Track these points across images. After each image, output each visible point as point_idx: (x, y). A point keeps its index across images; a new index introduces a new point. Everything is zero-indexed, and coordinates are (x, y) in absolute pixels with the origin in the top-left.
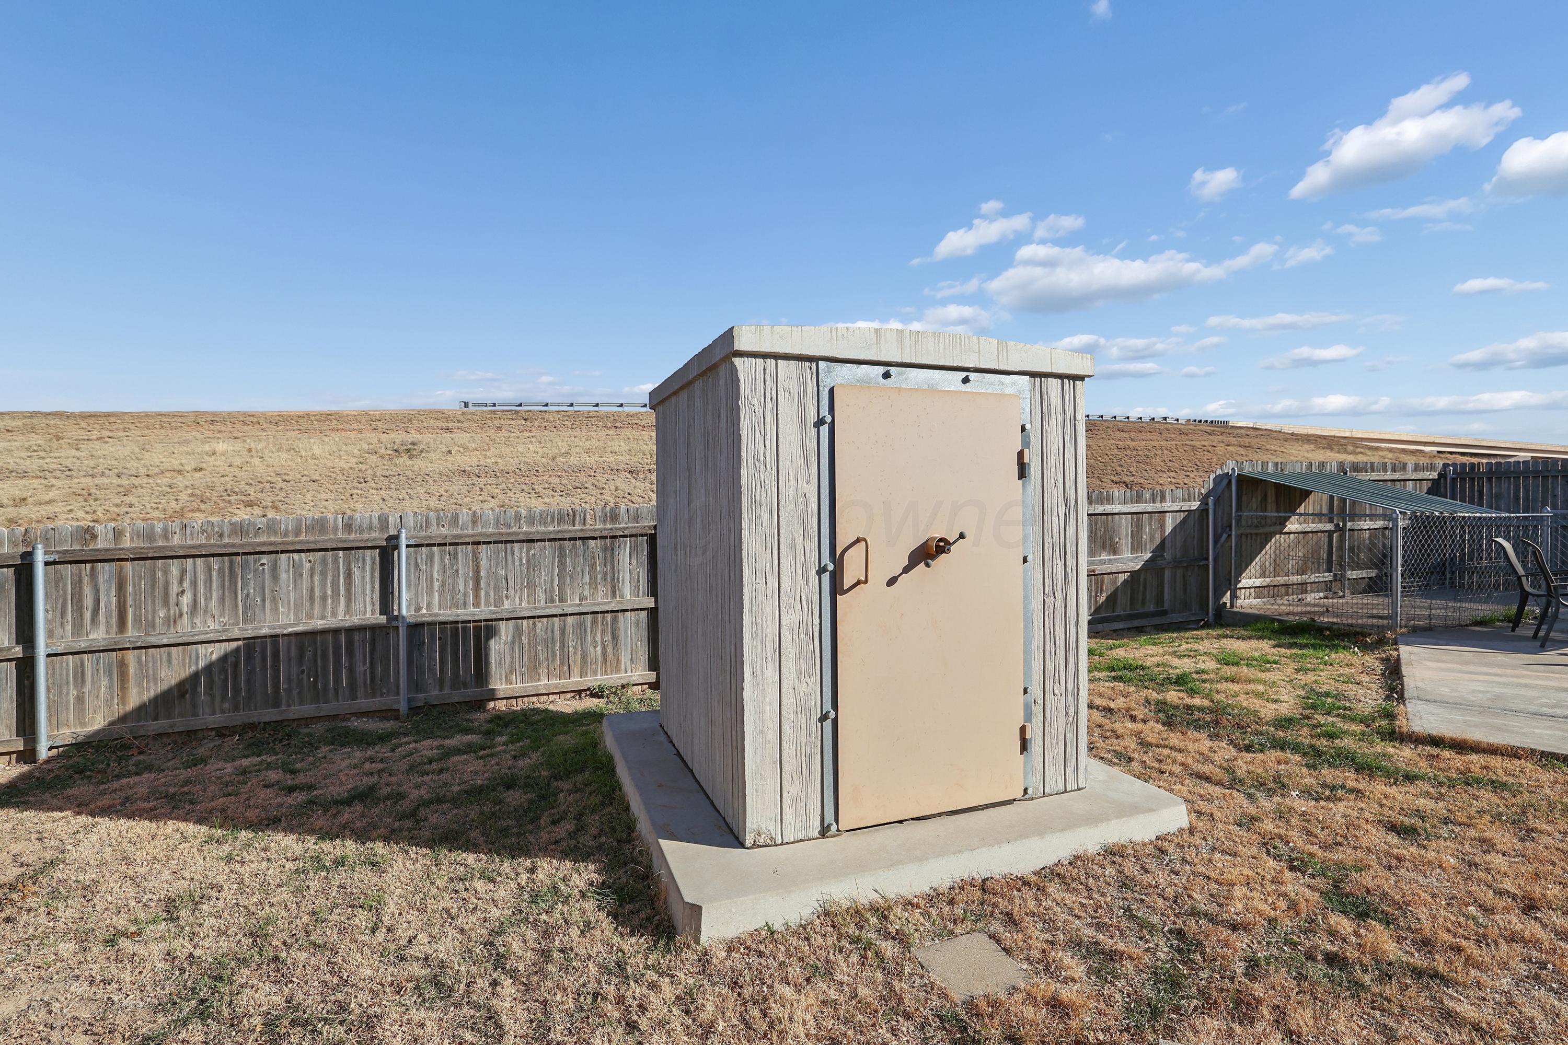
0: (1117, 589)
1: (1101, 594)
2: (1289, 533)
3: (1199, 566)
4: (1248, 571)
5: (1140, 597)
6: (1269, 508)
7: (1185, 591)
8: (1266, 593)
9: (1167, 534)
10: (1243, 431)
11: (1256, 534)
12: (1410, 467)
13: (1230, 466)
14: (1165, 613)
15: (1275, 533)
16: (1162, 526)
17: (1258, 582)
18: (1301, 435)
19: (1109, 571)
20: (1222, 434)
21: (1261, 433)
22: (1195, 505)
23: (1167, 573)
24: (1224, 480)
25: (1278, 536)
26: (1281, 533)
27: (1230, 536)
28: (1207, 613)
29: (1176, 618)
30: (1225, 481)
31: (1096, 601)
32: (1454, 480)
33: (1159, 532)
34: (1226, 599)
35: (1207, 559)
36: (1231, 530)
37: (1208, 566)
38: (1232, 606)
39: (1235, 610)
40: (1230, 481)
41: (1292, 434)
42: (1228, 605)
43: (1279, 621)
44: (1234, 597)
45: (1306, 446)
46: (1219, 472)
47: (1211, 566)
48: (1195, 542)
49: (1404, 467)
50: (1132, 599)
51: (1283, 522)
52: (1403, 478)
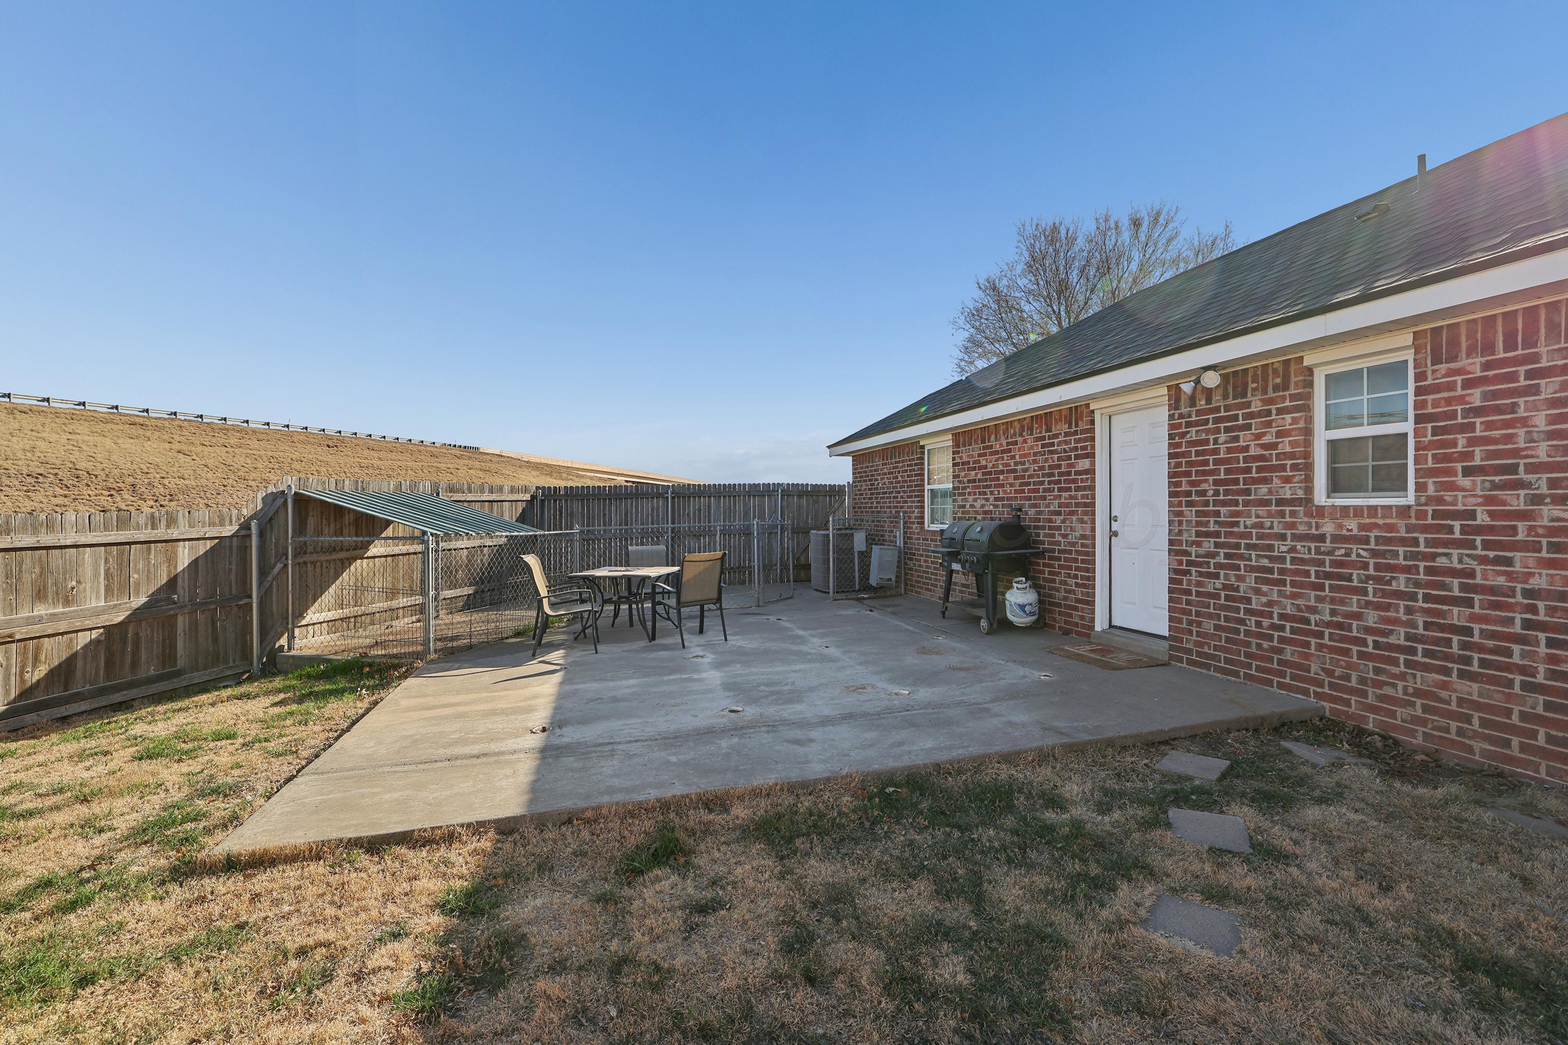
0: (74, 656)
1: (34, 666)
2: (374, 557)
3: (240, 607)
4: (316, 604)
5: (128, 659)
6: (346, 531)
7: (215, 640)
8: (345, 625)
9: (180, 569)
10: (489, 457)
11: (328, 561)
12: (506, 489)
13: (290, 483)
14: (178, 674)
15: (355, 559)
16: (171, 559)
17: (331, 615)
18: (534, 463)
19: (50, 631)
20: (470, 458)
21: (502, 459)
22: (228, 530)
23: (182, 622)
24: (275, 500)
25: (359, 561)
26: (362, 558)
27: (286, 566)
28: (252, 664)
29: (198, 677)
30: (280, 501)
31: (23, 681)
32: (542, 501)
33: (164, 568)
34: (283, 641)
35: (250, 597)
36: (287, 559)
37: (250, 605)
38: (290, 649)
39: (293, 653)
40: (286, 501)
41: (527, 462)
42: (286, 647)
43: (329, 661)
44: (292, 637)
45: (534, 473)
46: (272, 489)
47: (255, 605)
48: (233, 576)
49: (501, 489)
50: (109, 664)
51: (366, 546)
52: (499, 499)
